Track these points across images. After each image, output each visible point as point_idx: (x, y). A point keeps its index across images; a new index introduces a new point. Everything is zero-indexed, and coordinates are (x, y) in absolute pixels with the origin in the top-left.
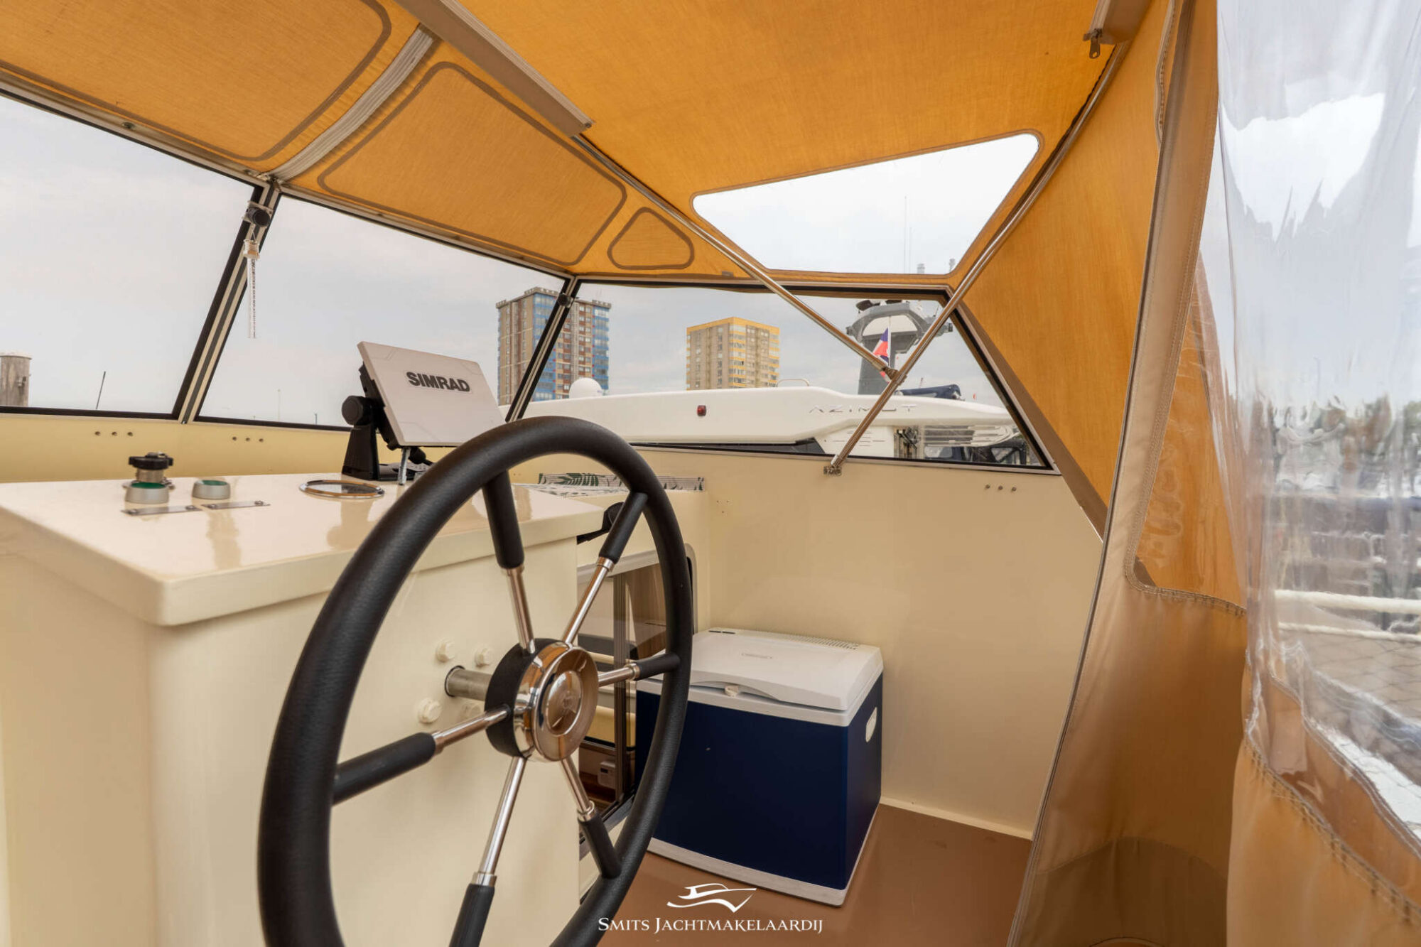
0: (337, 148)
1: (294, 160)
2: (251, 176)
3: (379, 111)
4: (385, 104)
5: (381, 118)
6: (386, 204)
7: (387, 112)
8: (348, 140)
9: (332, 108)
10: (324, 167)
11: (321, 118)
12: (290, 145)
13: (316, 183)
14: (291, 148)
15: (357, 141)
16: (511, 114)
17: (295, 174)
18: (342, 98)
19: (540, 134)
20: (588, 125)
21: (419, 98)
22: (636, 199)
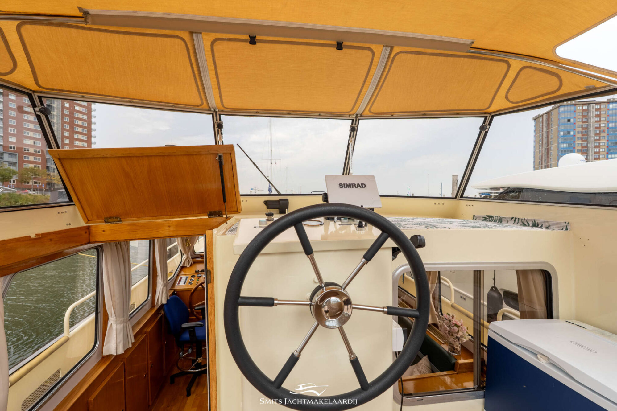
0: (371, 99)
1: (360, 108)
2: (351, 117)
3: (379, 81)
4: (381, 78)
5: (381, 83)
6: (392, 111)
7: (382, 80)
8: (373, 95)
9: (364, 87)
10: (369, 106)
11: (362, 92)
12: (357, 104)
13: (369, 112)
14: (357, 105)
15: (375, 94)
16: (432, 57)
17: (362, 112)
18: (366, 83)
19: (449, 58)
20: (473, 43)
21: (391, 70)
22: (516, 64)
